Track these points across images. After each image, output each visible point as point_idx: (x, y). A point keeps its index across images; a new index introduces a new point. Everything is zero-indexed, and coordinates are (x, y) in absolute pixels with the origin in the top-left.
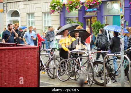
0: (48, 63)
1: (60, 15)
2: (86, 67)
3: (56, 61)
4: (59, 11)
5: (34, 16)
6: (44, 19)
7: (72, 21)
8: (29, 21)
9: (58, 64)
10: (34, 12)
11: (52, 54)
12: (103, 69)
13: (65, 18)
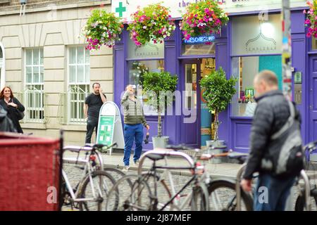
0: (82, 185)
1: (115, 52)
2: (186, 198)
3: (105, 179)
4: (112, 42)
5: (42, 57)
6: (68, 65)
7: (147, 71)
8: (28, 69)
9: (111, 187)
10: (42, 45)
11: (94, 161)
12: (234, 203)
13: (127, 61)
